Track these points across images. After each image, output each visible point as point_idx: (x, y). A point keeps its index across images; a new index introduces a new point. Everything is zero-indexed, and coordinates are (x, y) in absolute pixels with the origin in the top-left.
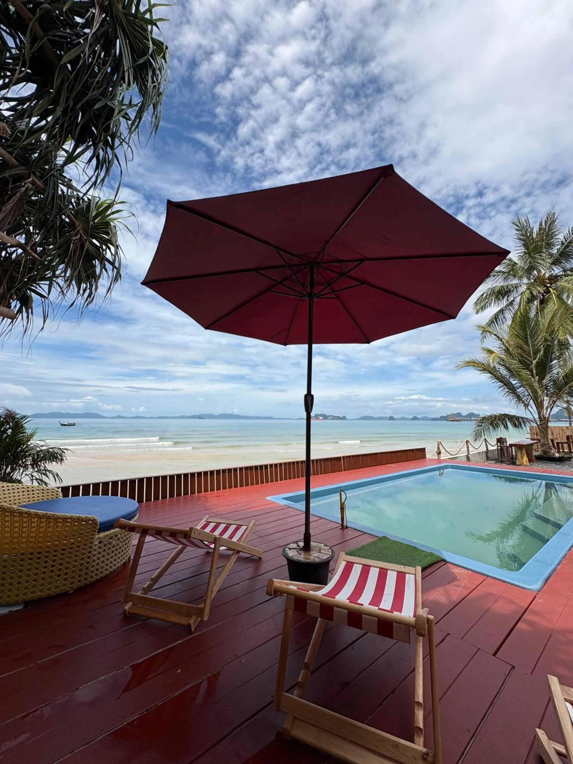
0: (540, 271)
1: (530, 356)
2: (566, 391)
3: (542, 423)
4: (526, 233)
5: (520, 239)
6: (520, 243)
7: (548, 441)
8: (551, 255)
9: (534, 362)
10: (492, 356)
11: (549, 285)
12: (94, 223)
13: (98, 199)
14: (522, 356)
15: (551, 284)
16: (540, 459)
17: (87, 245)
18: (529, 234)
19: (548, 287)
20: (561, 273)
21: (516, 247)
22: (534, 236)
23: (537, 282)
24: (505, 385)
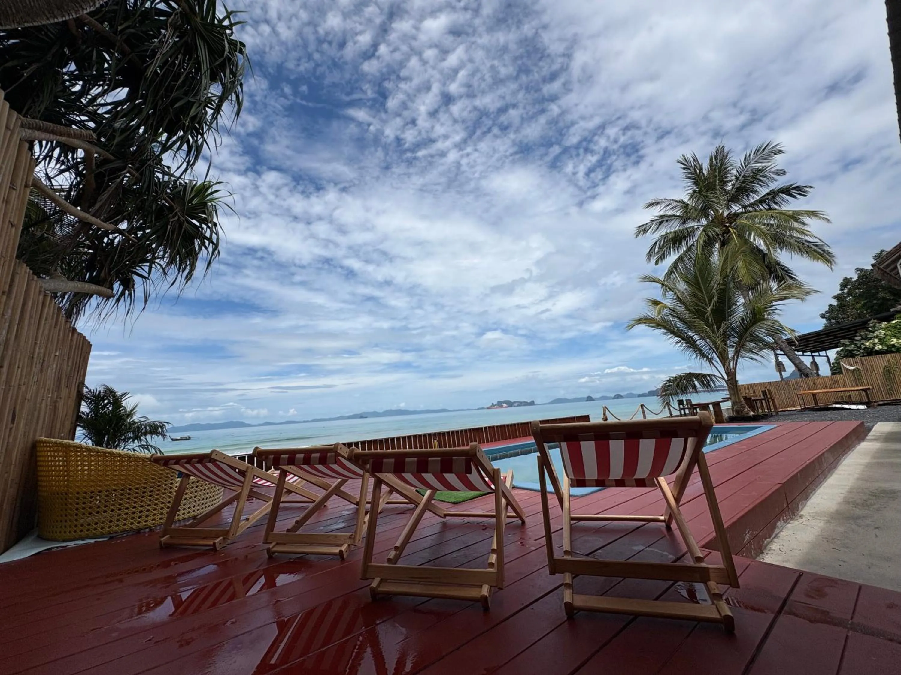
0: (717, 210)
1: (706, 305)
2: (748, 339)
3: (730, 378)
4: (695, 170)
5: (690, 178)
6: (690, 183)
7: (739, 399)
8: (727, 192)
9: (709, 309)
10: (658, 307)
11: (728, 225)
12: (192, 204)
13: (195, 182)
14: (698, 305)
15: (731, 223)
16: (732, 420)
17: (185, 225)
18: (698, 171)
19: (727, 227)
20: (741, 211)
21: (685, 187)
22: (705, 172)
23: (714, 222)
24: (683, 339)
